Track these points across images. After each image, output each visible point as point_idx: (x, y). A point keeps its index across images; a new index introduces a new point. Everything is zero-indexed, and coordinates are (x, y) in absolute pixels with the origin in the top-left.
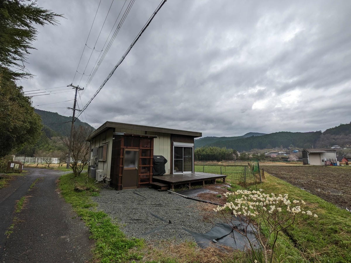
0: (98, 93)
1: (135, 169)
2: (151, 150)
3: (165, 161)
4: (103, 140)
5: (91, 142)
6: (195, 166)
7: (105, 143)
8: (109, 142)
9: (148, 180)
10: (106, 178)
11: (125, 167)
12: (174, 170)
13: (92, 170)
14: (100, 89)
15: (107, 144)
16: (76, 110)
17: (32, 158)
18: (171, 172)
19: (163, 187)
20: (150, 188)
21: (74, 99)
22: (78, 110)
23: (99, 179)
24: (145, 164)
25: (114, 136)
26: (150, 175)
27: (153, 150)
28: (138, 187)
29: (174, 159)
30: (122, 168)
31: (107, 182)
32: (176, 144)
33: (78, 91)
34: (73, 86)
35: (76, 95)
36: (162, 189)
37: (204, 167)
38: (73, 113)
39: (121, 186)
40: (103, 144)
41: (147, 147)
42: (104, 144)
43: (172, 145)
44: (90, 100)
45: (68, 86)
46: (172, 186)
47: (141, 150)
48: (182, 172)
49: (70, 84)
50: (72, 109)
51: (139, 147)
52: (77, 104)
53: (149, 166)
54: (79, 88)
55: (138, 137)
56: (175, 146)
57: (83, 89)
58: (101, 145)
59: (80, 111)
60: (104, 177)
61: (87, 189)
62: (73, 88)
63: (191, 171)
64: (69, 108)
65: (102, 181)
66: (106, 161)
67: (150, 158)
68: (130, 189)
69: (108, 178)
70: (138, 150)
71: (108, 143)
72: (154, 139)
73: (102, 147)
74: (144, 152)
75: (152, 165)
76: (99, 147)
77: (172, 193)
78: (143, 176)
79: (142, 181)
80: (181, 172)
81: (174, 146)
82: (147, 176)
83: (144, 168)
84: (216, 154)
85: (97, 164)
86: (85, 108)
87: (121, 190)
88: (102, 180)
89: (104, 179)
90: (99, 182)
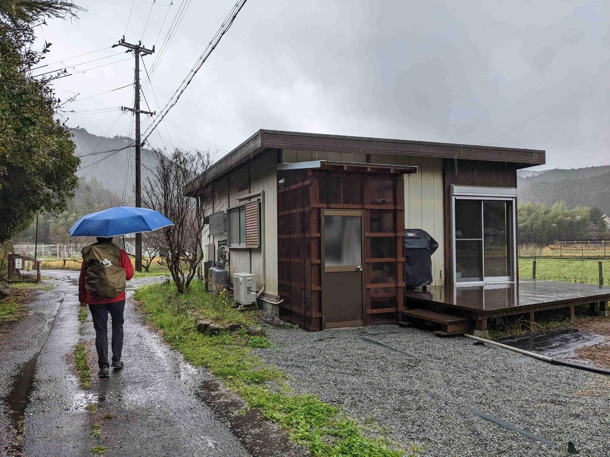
0: (213, 49)
1: (354, 270)
2: (398, 213)
3: (433, 245)
4: (241, 189)
5: (198, 199)
6: (520, 261)
7: (250, 198)
8: (264, 192)
9: (393, 301)
10: (263, 294)
11: (327, 265)
12: (457, 272)
13: (217, 273)
14: (220, 34)
15: (259, 200)
16: (142, 112)
17: (47, 246)
18: (445, 278)
19: (451, 323)
20: (402, 326)
21: (133, 80)
22: (146, 113)
23: (245, 297)
24: (382, 256)
25: (281, 174)
26: (397, 287)
27: (402, 211)
28: (365, 324)
29: (454, 240)
30: (320, 267)
31: (269, 307)
32: (461, 191)
33: (140, 57)
34: (128, 45)
35: (137, 70)
36: (450, 329)
37: (535, 262)
38: (135, 123)
39: (321, 319)
40: (240, 200)
41: (384, 202)
42: (248, 202)
43: (447, 194)
44: (189, 75)
45: (114, 46)
46: (481, 322)
47: (369, 211)
48: (482, 280)
49: (120, 39)
50: (130, 110)
51: (362, 201)
52: (142, 98)
53: (392, 260)
54: (143, 49)
55: (359, 173)
56: (457, 198)
57: (151, 49)
58: (235, 203)
59: (152, 114)
60: (257, 292)
61: (233, 328)
62: (127, 49)
63: (509, 275)
64: (124, 109)
65: (253, 304)
66: (260, 247)
67: (396, 238)
68: (344, 328)
69: (270, 296)
70: (359, 213)
71: (260, 198)
72: (406, 177)
73: (240, 209)
74: (375, 218)
75: (401, 259)
76: (229, 211)
77: (486, 344)
78: (377, 290)
79: (375, 304)
80: (478, 278)
81: (453, 198)
82: (386, 290)
83: (379, 266)
84: (532, 224)
85: (227, 258)
86: (173, 102)
87: (321, 329)
88: (254, 300)
89: (258, 299)
90: (245, 306)
